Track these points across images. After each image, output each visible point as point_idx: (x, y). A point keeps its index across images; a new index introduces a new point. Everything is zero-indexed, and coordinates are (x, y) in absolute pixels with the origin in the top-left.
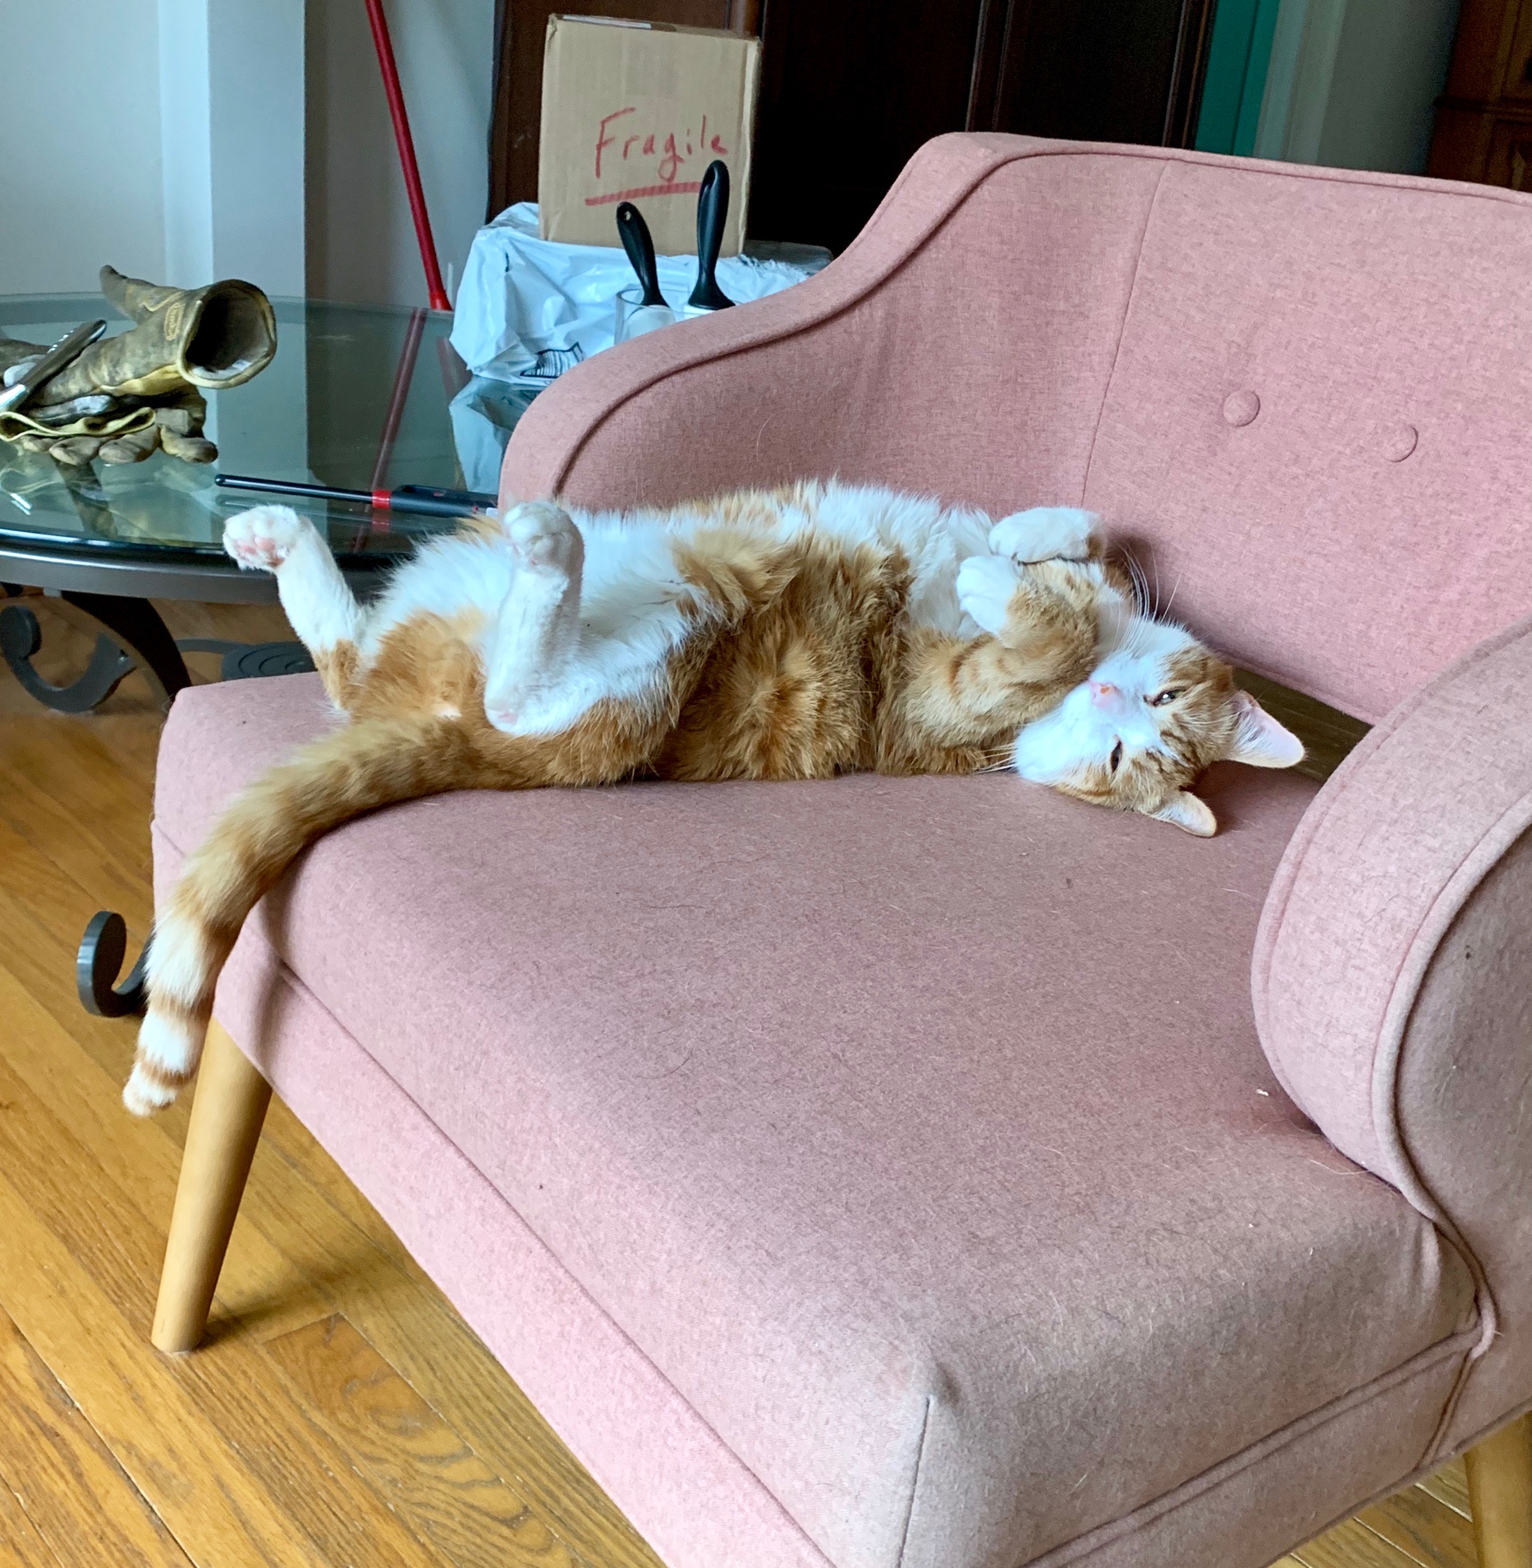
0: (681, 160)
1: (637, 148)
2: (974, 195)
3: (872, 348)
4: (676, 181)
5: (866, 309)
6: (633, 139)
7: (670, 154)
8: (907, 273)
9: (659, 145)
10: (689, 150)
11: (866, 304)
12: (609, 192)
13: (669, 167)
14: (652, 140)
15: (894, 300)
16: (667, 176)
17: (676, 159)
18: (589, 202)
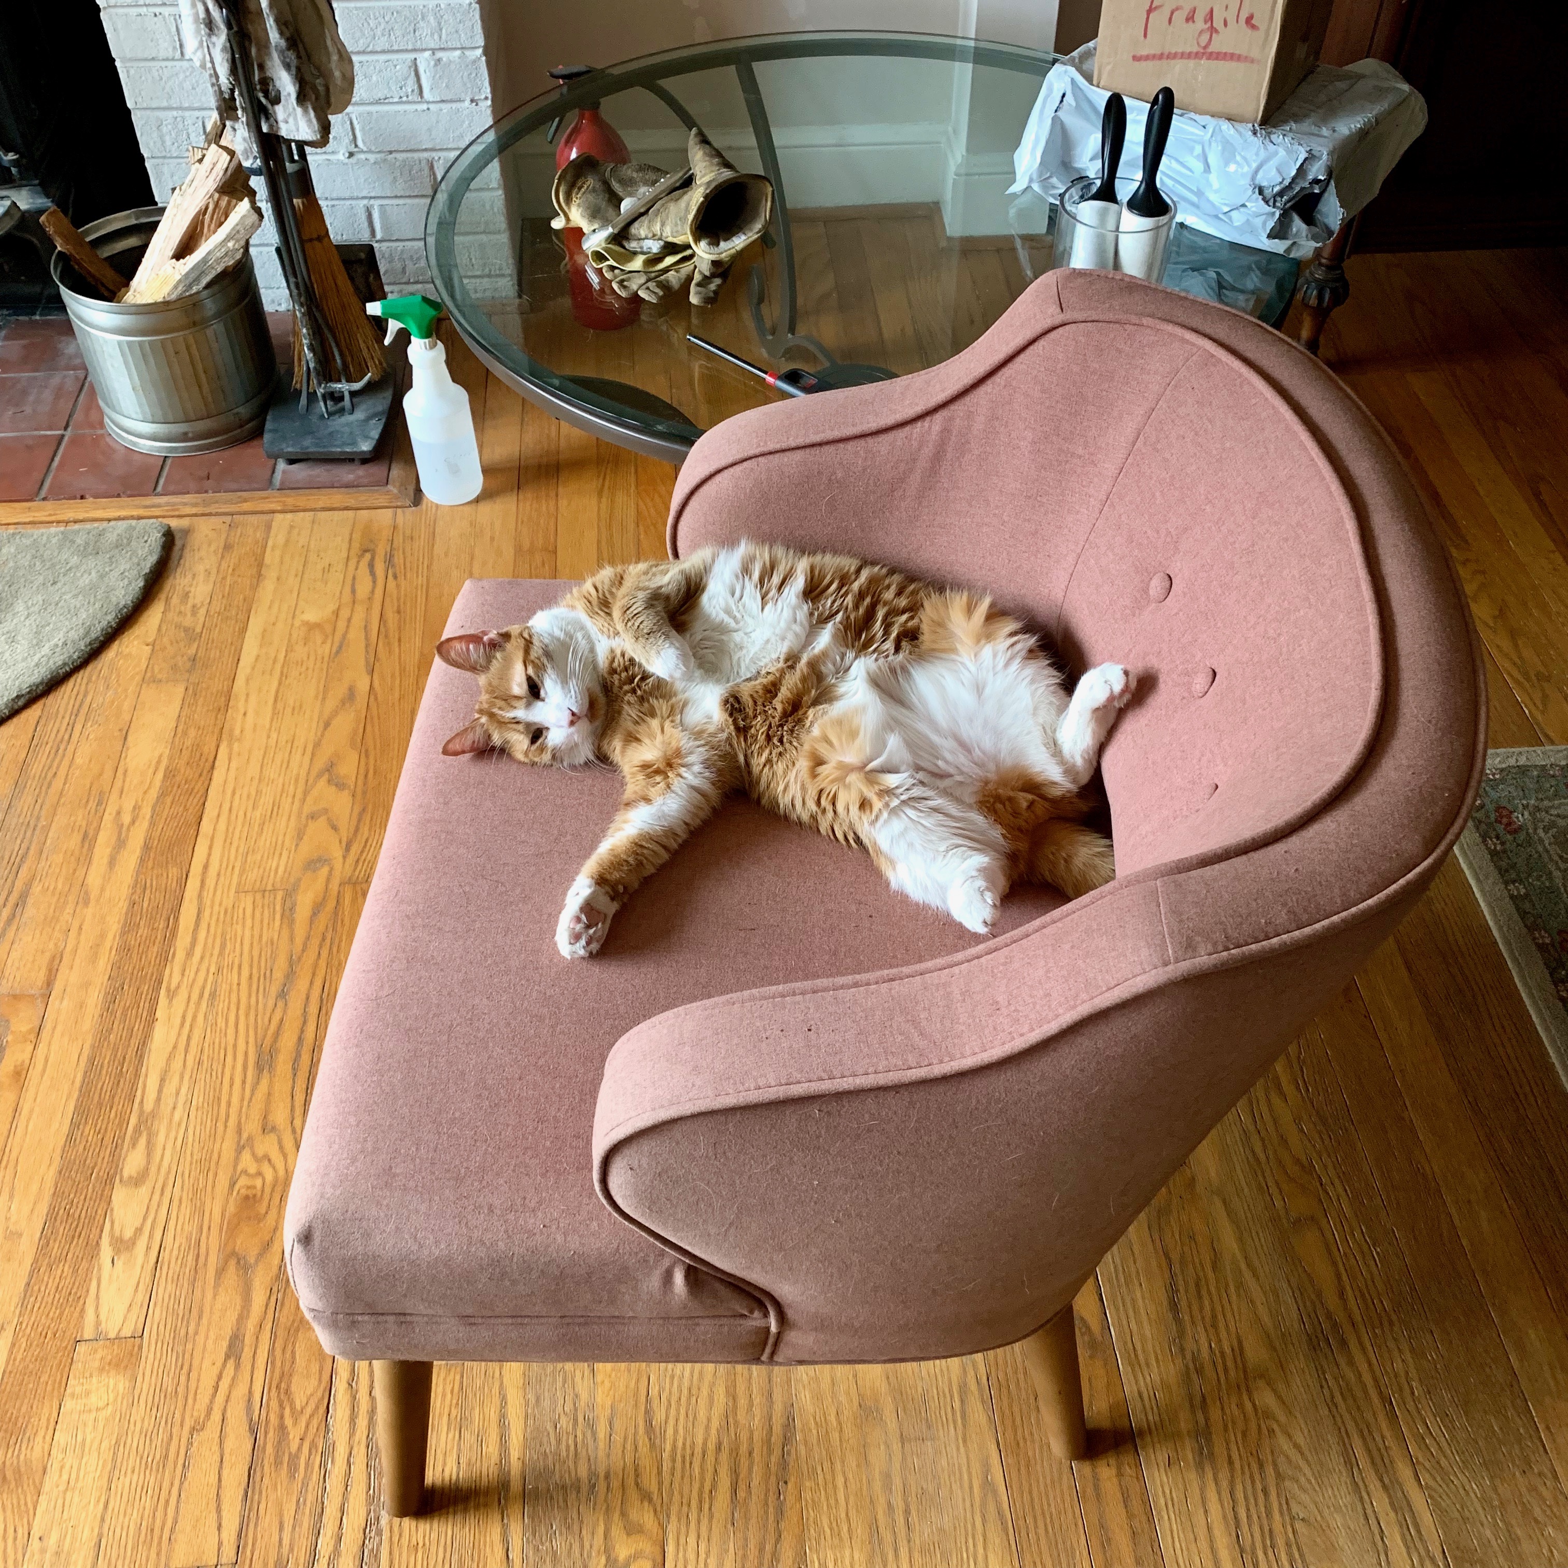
0: (1217, 31)
1: (1180, 17)
2: (1031, 347)
3: (928, 451)
4: (1210, 50)
5: (926, 422)
6: (1177, 9)
7: (1209, 24)
8: (967, 399)
9: (1200, 16)
10: (1226, 24)
11: (928, 419)
12: (1152, 52)
13: (1205, 38)
14: (1194, 11)
15: (951, 419)
16: (1203, 44)
17: (1213, 30)
18: (1136, 58)
